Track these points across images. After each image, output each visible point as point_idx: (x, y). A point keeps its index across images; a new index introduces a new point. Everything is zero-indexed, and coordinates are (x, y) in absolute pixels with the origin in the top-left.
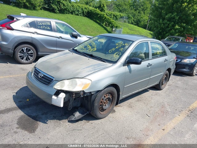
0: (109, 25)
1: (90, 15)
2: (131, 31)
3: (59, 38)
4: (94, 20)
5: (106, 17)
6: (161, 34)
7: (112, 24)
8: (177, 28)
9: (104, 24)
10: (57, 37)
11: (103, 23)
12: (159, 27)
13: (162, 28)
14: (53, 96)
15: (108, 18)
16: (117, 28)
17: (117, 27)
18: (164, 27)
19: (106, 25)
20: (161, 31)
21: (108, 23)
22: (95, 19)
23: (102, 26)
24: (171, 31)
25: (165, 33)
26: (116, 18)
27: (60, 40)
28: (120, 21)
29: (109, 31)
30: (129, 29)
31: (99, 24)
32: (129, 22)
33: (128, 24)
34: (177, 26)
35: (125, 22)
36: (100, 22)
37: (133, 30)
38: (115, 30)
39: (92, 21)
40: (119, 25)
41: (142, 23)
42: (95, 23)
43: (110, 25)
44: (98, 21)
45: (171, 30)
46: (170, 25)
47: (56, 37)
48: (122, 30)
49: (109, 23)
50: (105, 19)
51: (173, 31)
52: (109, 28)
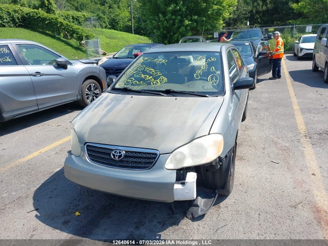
0: (72, 36)
1: (28, 23)
2: (111, 40)
3: (35, 76)
4: (40, 32)
5: (61, 23)
6: (167, 37)
7: (77, 34)
8: (187, 25)
9: (62, 35)
10: (32, 75)
11: (59, 34)
12: (161, 26)
13: (166, 27)
14: (175, 185)
15: (67, 24)
16: (88, 39)
17: (87, 37)
18: (168, 25)
19: (65, 36)
20: (165, 32)
21: (68, 32)
22: (41, 29)
23: (59, 39)
24: (181, 30)
25: (172, 34)
26: (79, 22)
27: (38, 78)
28: (86, 25)
29: (76, 46)
30: (107, 37)
31: (53, 37)
32: (101, 25)
33: (100, 29)
34: (186, 21)
35: (95, 26)
36: (53, 32)
37: (114, 38)
38: (86, 42)
39: (37, 34)
40: (91, 33)
41: (121, 24)
42: (43, 36)
43: (75, 35)
44: (47, 32)
45: (179, 28)
46: (177, 21)
47: (30, 75)
48: (98, 40)
49: (73, 32)
50: (61, 26)
51: (183, 29)
52: (73, 42)
